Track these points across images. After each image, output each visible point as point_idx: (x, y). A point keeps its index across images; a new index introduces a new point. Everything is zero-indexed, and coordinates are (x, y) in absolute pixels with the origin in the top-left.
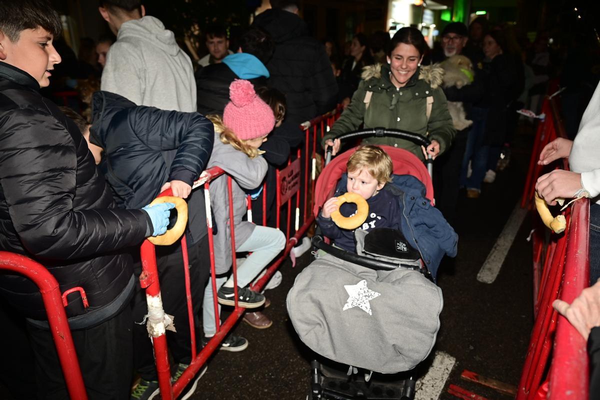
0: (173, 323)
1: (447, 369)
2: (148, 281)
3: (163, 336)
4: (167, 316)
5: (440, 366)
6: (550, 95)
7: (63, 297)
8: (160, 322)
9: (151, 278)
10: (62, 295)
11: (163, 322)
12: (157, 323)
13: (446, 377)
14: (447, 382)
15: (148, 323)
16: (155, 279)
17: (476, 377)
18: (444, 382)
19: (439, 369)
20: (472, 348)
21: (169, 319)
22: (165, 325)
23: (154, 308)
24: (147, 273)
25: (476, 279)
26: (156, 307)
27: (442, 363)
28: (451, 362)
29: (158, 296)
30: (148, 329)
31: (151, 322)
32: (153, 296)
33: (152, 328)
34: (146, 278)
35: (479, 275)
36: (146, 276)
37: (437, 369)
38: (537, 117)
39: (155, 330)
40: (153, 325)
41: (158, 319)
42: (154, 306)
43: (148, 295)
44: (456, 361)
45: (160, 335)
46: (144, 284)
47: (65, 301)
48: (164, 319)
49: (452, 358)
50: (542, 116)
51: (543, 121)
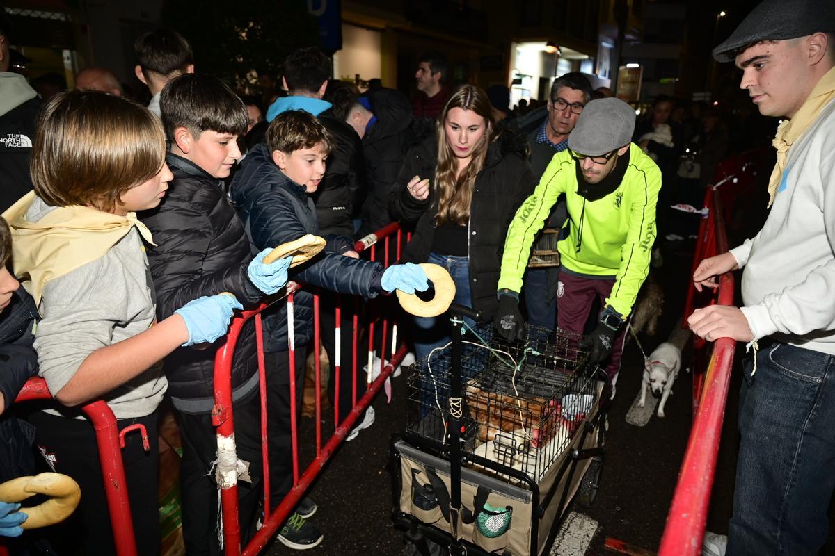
0: (249, 471)
1: (588, 536)
2: (220, 418)
5: (579, 532)
6: (714, 185)
7: (121, 435)
8: (232, 470)
9: (225, 413)
10: (119, 433)
11: (236, 469)
12: (228, 471)
13: (586, 545)
14: (587, 551)
15: (218, 470)
16: (229, 415)
17: (623, 546)
18: (584, 552)
19: (577, 536)
20: (618, 508)
21: (243, 466)
22: (237, 473)
23: (226, 452)
24: (220, 407)
25: (625, 420)
26: (229, 451)
27: (581, 527)
28: (592, 527)
30: (217, 478)
31: (220, 469)
32: (226, 436)
33: (221, 477)
34: (220, 413)
35: (628, 415)
36: (219, 411)
37: (575, 536)
38: (699, 212)
39: (226, 479)
40: (223, 474)
41: (230, 466)
42: (226, 449)
43: (219, 435)
44: (599, 526)
45: (231, 486)
47: (122, 440)
48: (237, 465)
49: (593, 522)
50: (705, 211)
51: (706, 217)
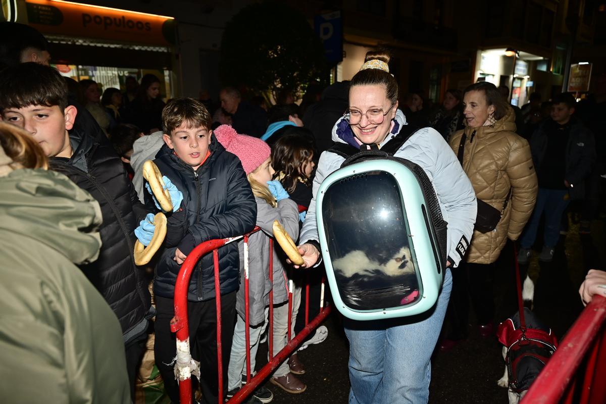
2: (177, 326)
3: (188, 380)
4: (193, 362)
8: (186, 366)
9: (181, 323)
11: (189, 366)
12: (183, 367)
15: (176, 366)
16: (184, 325)
21: (195, 364)
22: (191, 370)
23: (182, 352)
24: (178, 318)
26: (184, 352)
29: (186, 341)
30: (175, 371)
31: (178, 365)
32: (182, 341)
33: (178, 371)
34: (176, 323)
36: (177, 321)
39: (181, 373)
40: (180, 369)
41: (185, 363)
42: (182, 350)
45: (185, 379)
46: (174, 329)
48: (191, 363)
